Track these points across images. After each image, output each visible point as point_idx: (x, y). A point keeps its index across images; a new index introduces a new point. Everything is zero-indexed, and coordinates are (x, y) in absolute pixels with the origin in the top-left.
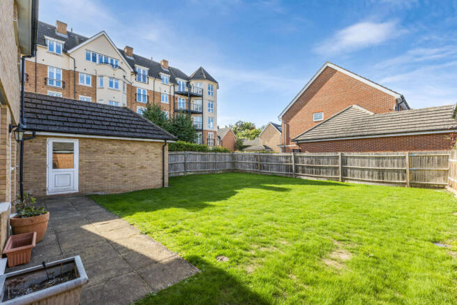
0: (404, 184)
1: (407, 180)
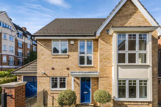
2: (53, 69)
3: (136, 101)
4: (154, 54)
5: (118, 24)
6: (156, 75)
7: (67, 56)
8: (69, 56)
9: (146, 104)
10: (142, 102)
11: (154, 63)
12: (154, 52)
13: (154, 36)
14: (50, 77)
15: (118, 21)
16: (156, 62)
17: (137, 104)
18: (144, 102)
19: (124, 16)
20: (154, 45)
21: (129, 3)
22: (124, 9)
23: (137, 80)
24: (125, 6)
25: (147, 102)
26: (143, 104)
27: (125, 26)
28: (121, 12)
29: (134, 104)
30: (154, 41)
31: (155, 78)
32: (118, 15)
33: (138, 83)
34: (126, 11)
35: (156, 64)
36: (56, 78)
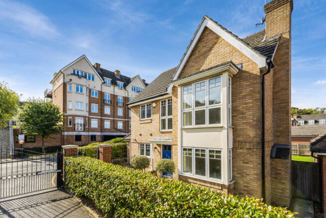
0: (297, 155)
1: (298, 154)
2: (141, 135)
3: (204, 181)
4: (252, 105)
5: (194, 70)
6: (255, 143)
7: (150, 121)
8: (151, 120)
9: (218, 187)
10: (211, 183)
11: (252, 121)
12: (252, 101)
13: (251, 72)
14: (139, 143)
15: (193, 66)
16: (255, 119)
17: (205, 184)
18: (214, 184)
19: (201, 55)
20: (252, 88)
21: (208, 32)
22: (201, 45)
23: (206, 149)
24: (203, 40)
25: (218, 185)
26: (212, 186)
27: (201, 70)
28: (197, 52)
29: (200, 183)
30: (252, 80)
31: (254, 150)
32: (193, 57)
33: (207, 154)
34: (203, 46)
35: (255, 123)
36: (143, 145)
